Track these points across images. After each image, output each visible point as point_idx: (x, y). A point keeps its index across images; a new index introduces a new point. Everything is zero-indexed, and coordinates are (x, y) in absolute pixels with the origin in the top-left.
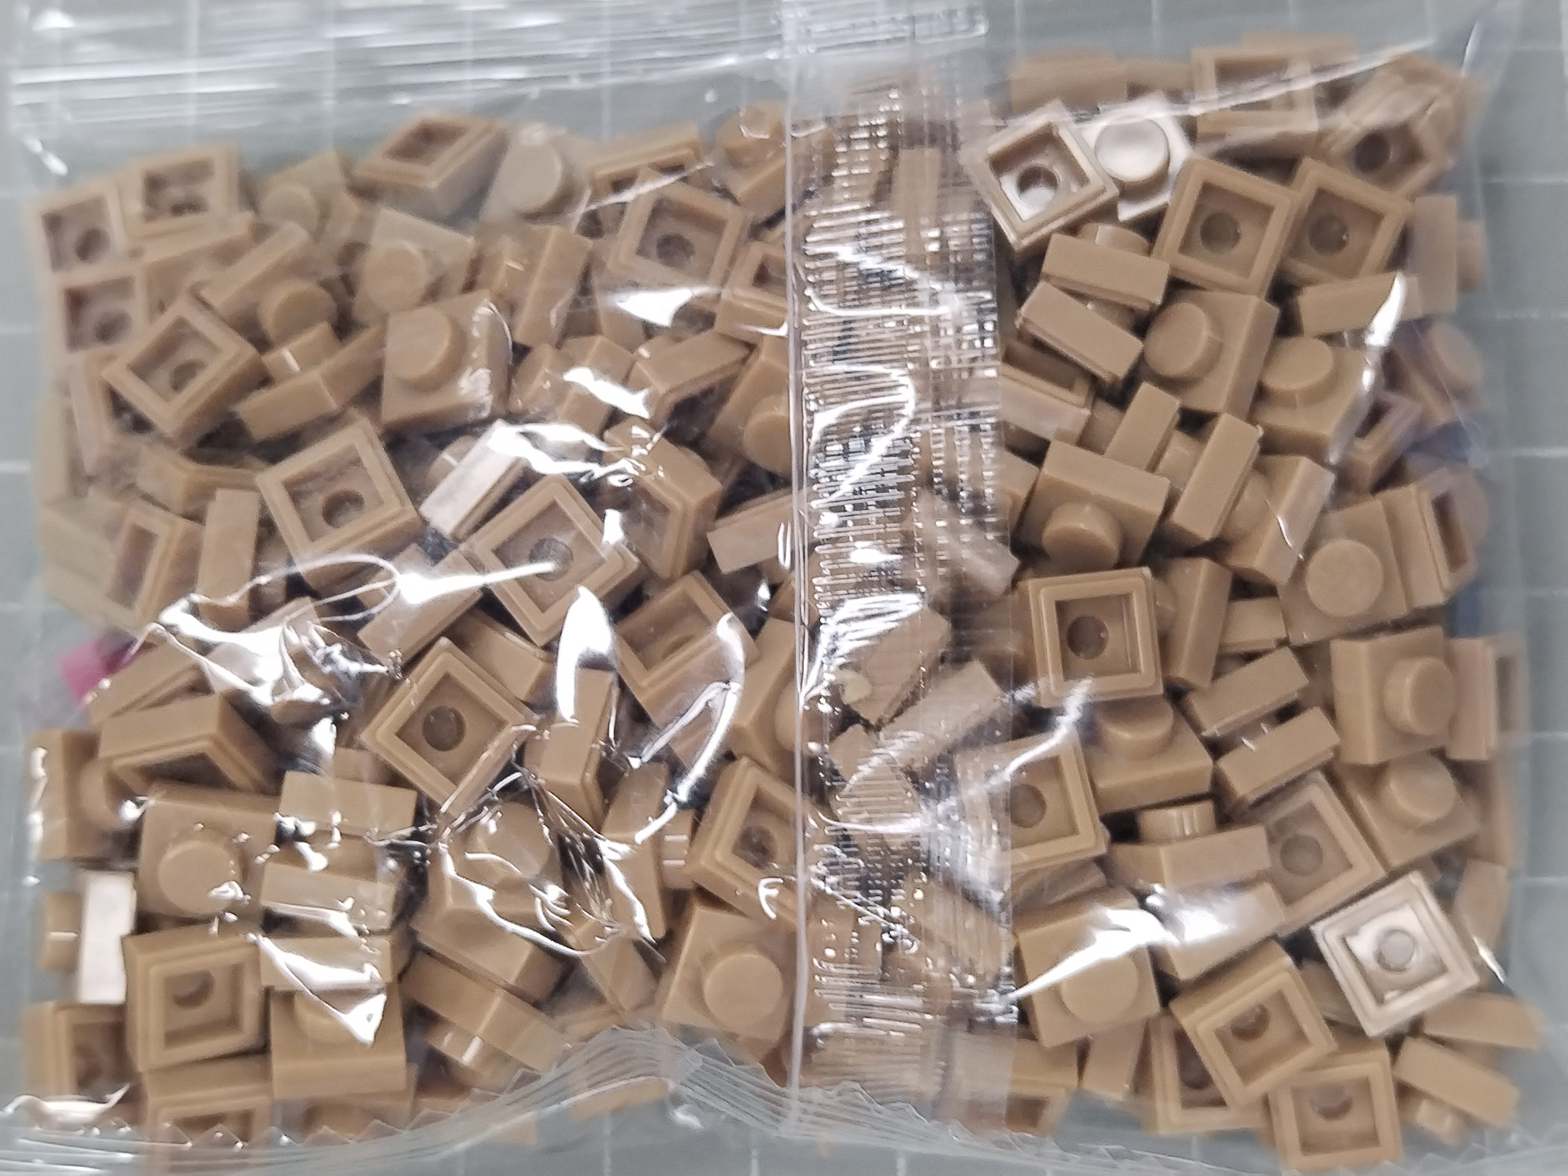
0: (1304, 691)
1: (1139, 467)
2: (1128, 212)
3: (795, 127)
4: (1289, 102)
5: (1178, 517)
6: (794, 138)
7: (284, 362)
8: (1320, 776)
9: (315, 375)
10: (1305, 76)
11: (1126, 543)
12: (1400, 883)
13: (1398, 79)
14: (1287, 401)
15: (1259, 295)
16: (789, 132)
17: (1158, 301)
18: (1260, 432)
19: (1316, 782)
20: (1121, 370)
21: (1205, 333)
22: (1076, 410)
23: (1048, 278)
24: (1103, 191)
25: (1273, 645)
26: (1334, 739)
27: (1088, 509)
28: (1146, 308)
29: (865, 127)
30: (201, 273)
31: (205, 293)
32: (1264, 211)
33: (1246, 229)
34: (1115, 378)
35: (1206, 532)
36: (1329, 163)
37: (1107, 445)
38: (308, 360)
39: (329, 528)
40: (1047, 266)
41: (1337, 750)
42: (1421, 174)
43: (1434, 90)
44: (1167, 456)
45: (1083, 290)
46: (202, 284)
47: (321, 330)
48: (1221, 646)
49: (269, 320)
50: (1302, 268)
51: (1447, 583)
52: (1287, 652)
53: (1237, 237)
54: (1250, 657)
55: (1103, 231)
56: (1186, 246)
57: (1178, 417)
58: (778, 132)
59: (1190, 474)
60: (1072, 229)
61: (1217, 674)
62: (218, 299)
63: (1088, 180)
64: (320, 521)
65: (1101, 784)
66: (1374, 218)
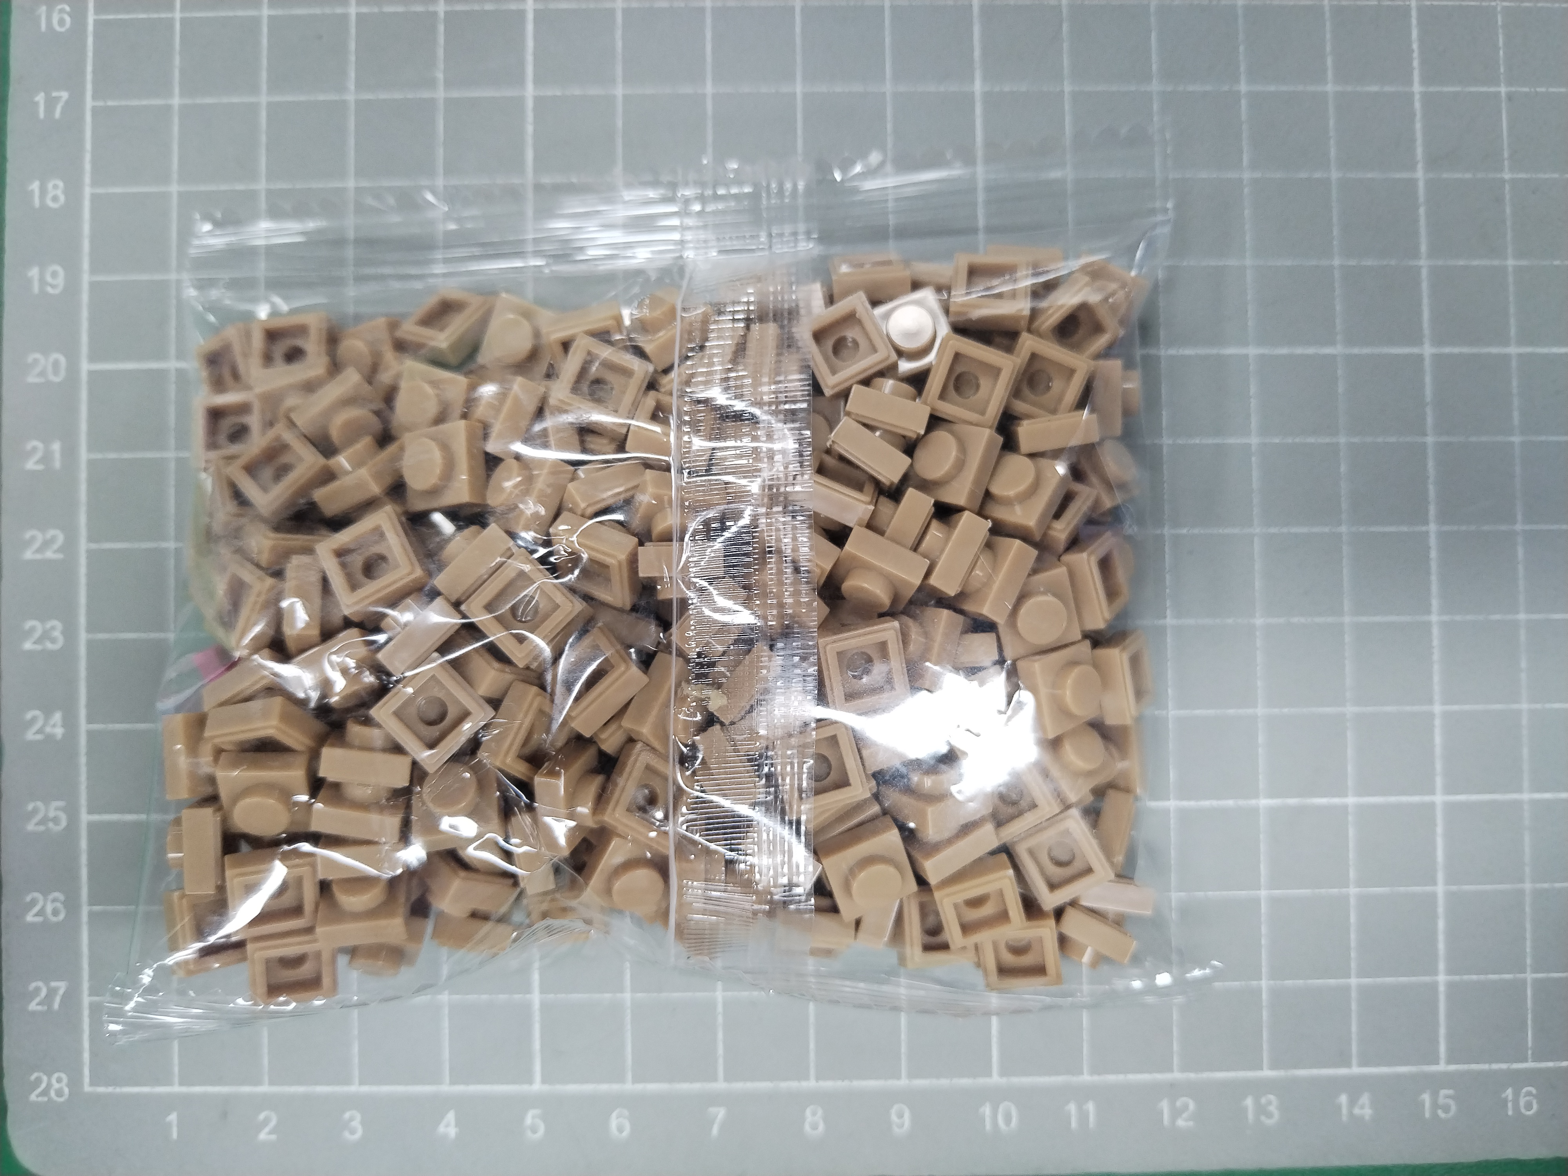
1: (907, 548)
2: (906, 366)
3: (684, 310)
4: (1013, 295)
5: (933, 581)
6: (682, 316)
7: (341, 467)
9: (364, 473)
10: (1027, 276)
11: (895, 599)
13: (1087, 279)
14: (1007, 502)
15: (990, 427)
16: (679, 313)
17: (922, 432)
18: (989, 524)
20: (896, 478)
21: (954, 453)
22: (864, 506)
23: (849, 414)
24: (887, 355)
27: (872, 574)
28: (914, 436)
29: (730, 311)
30: (291, 401)
31: (293, 416)
32: (995, 372)
33: (985, 383)
34: (892, 483)
35: (951, 590)
36: (1040, 335)
37: (888, 526)
38: (358, 464)
39: (365, 580)
40: (849, 406)
42: (1101, 341)
43: (1113, 286)
44: (928, 538)
45: (873, 423)
46: (291, 409)
47: (365, 442)
49: (335, 434)
50: (1020, 407)
51: (1107, 615)
53: (978, 387)
55: (889, 384)
56: (942, 396)
57: (933, 509)
58: (672, 311)
59: (942, 551)
60: (866, 382)
62: (301, 420)
63: (878, 348)
64: (360, 576)
66: (1070, 372)
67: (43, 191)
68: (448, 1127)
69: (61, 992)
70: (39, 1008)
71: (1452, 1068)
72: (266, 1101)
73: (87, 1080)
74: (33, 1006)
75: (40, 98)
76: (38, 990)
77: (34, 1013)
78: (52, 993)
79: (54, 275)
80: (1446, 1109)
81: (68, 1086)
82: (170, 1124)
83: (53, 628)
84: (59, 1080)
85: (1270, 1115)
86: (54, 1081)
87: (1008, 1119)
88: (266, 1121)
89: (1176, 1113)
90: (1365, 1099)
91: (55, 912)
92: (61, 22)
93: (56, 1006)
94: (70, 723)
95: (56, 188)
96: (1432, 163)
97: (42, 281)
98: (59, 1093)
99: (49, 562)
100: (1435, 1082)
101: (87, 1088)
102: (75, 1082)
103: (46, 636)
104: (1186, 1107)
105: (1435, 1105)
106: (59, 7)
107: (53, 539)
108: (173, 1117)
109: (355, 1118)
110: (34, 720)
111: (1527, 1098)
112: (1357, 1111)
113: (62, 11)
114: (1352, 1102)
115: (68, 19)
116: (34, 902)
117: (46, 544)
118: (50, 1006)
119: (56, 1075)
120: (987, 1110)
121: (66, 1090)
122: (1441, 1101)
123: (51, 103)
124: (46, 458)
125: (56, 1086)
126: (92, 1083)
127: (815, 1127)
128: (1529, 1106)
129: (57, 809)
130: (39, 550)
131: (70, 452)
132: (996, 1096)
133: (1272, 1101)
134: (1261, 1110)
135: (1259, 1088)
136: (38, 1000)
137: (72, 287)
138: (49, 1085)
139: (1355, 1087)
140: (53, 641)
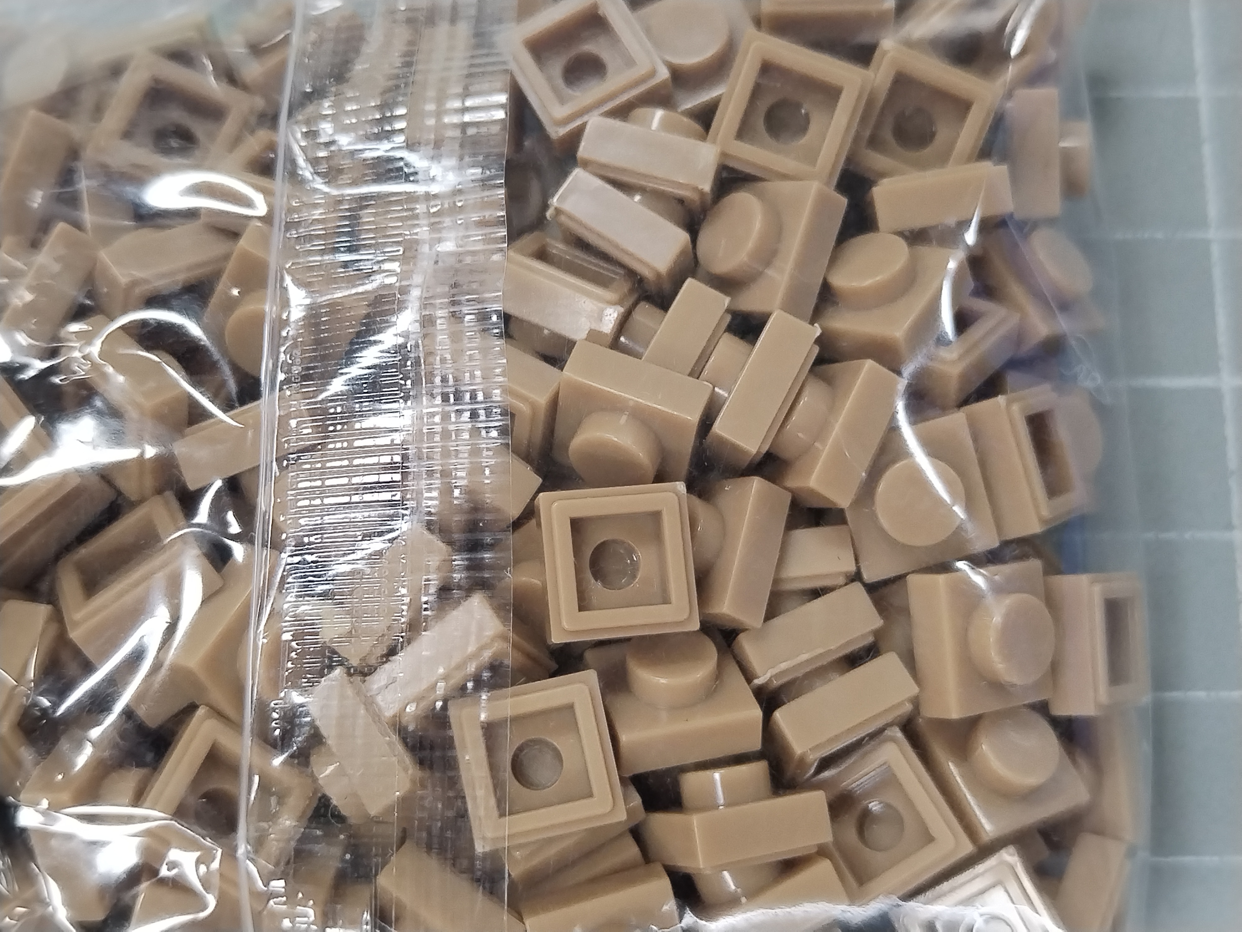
0: (878, 634)
1: (682, 372)
8: (899, 734)
12: (991, 862)
15: (825, 184)
17: (708, 190)
18: (818, 332)
19: (893, 740)
21: (758, 224)
22: (609, 308)
23: (586, 164)
24: (653, 73)
25: (841, 580)
26: (914, 690)
27: (624, 419)
28: (695, 197)
32: (831, 93)
33: (815, 117)
34: (659, 275)
35: (753, 446)
37: (645, 348)
40: (584, 151)
41: (916, 702)
44: (713, 361)
45: (625, 178)
48: (776, 581)
50: (875, 160)
52: (857, 588)
53: (806, 125)
54: (816, 593)
55: (659, 117)
56: (742, 132)
57: (727, 319)
60: (618, 115)
61: (771, 614)
63: (635, 62)
65: (624, 738)
66: (963, 106)
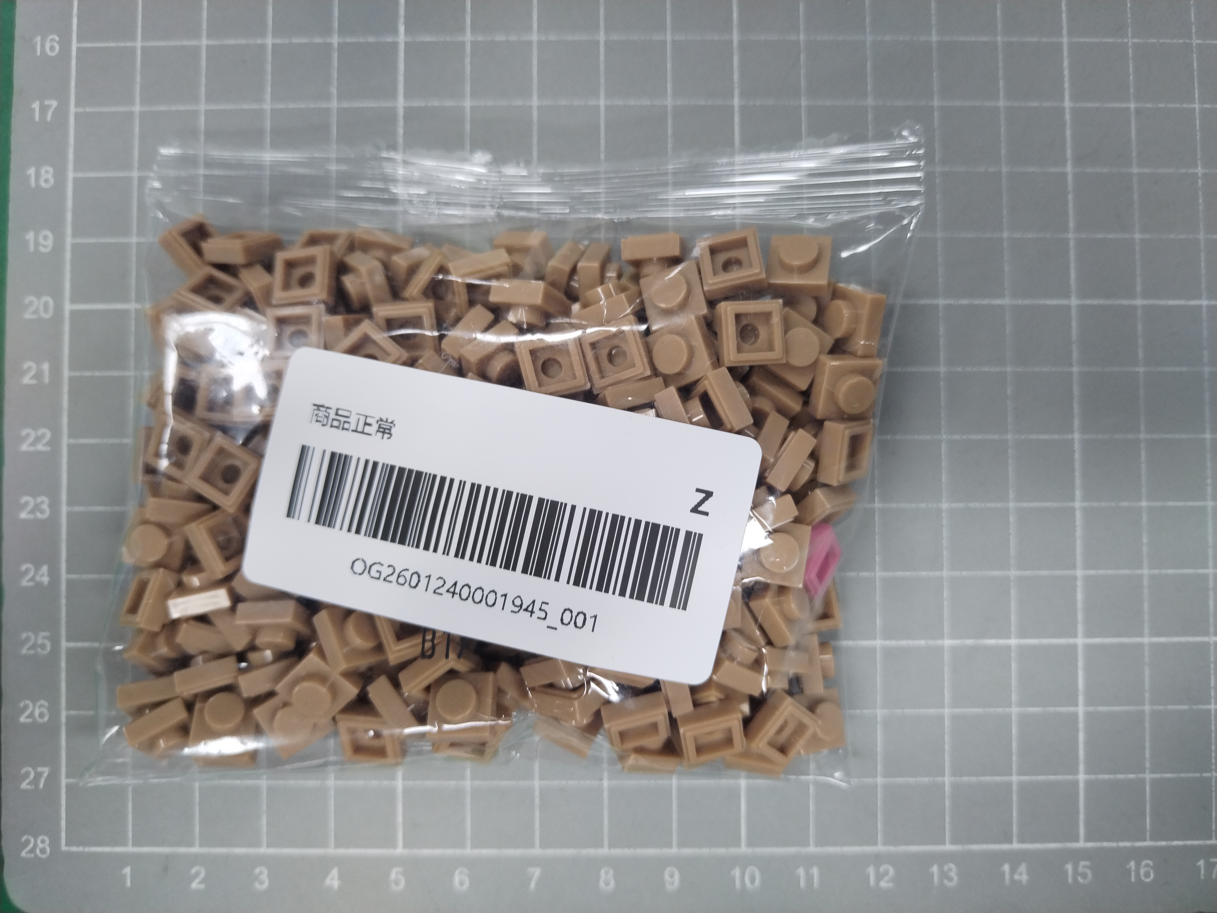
67: (38, 175)
68: (333, 880)
69: (45, 775)
70: (29, 787)
71: (1090, 845)
72: (196, 859)
73: (63, 841)
74: (24, 786)
75: (36, 105)
76: (27, 774)
77: (25, 791)
78: (38, 776)
79: (45, 238)
80: (1084, 876)
81: (49, 845)
82: (125, 875)
83: (42, 502)
84: (43, 842)
85: (950, 879)
86: (39, 842)
87: (753, 880)
88: (197, 874)
89: (879, 877)
90: (1023, 868)
91: (41, 715)
92: (52, 48)
93: (41, 786)
94: (54, 574)
95: (47, 174)
96: (1079, 160)
97: (37, 244)
98: (43, 851)
99: (39, 453)
100: (1076, 856)
101: (64, 848)
102: (55, 842)
103: (37, 508)
104: (887, 873)
105: (1076, 873)
106: (51, 37)
107: (43, 435)
108: (127, 870)
109: (263, 873)
110: (27, 571)
111: (1146, 869)
112: (1016, 877)
113: (52, 40)
114: (1013, 870)
115: (57, 47)
116: (26, 707)
117: (38, 440)
118: (37, 785)
119: (40, 838)
120: (737, 872)
121: (48, 850)
122: (1080, 869)
123: (44, 109)
124: (38, 375)
125: (40, 845)
126: (67, 844)
127: (607, 883)
128: (1147, 875)
129: (44, 638)
130: (33, 444)
131: (56, 371)
132: (744, 862)
133: (952, 869)
134: (944, 875)
135: (942, 858)
136: (28, 781)
137: (59, 248)
138: (35, 845)
139: (1015, 858)
140: (42, 512)
